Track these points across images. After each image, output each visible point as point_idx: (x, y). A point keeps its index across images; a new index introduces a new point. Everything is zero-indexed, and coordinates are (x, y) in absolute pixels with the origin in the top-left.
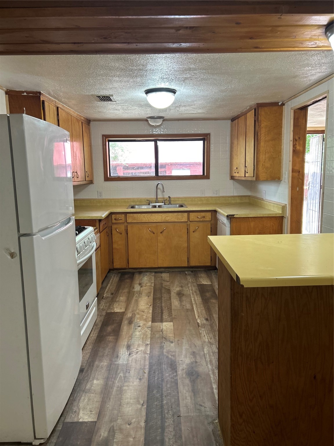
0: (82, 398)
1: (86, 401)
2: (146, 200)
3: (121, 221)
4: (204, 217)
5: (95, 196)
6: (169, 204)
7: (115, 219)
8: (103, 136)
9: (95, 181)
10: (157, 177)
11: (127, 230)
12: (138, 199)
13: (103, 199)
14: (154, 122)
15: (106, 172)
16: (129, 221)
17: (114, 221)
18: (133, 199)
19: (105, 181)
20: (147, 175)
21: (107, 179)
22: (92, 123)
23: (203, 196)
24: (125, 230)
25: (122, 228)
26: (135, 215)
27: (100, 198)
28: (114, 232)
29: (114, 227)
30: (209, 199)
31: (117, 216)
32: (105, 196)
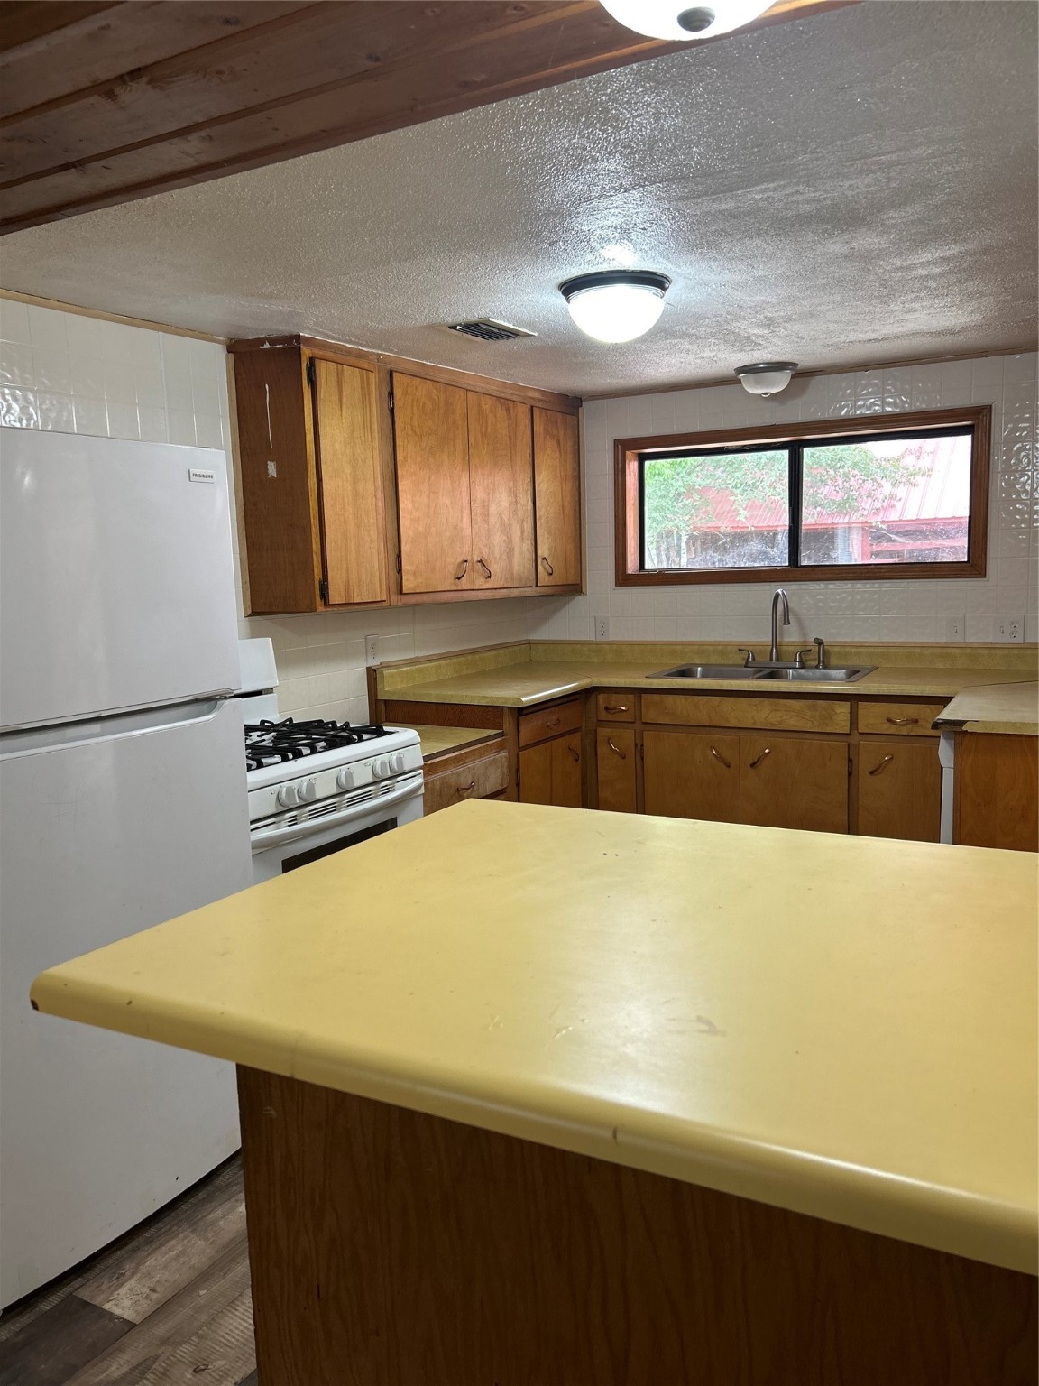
0: (173, 1242)
1: (171, 1253)
2: (736, 648)
3: (622, 717)
4: (916, 721)
5: (586, 633)
6: (817, 667)
7: (606, 708)
8: (617, 442)
9: (589, 586)
10: (795, 571)
11: (642, 745)
12: (715, 644)
13: (610, 643)
14: (758, 383)
15: (621, 559)
16: (651, 716)
17: (604, 716)
18: (702, 644)
19: (616, 585)
20: (762, 564)
21: (623, 579)
22: (587, 407)
23: (958, 640)
24: (636, 745)
25: (628, 736)
26: (670, 699)
27: (600, 638)
28: (602, 749)
29: (604, 732)
30: (980, 651)
31: (613, 698)
32: (616, 634)
